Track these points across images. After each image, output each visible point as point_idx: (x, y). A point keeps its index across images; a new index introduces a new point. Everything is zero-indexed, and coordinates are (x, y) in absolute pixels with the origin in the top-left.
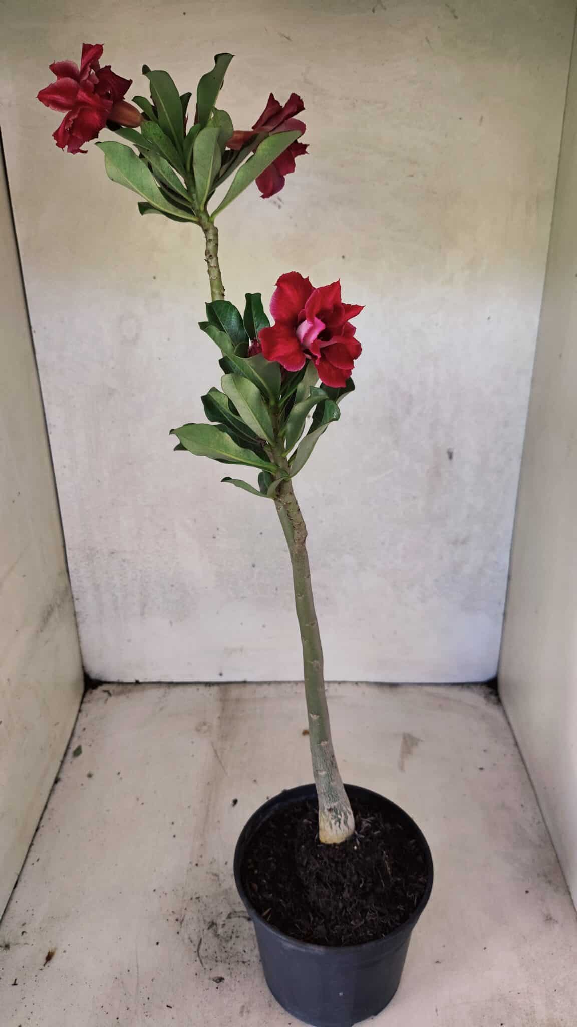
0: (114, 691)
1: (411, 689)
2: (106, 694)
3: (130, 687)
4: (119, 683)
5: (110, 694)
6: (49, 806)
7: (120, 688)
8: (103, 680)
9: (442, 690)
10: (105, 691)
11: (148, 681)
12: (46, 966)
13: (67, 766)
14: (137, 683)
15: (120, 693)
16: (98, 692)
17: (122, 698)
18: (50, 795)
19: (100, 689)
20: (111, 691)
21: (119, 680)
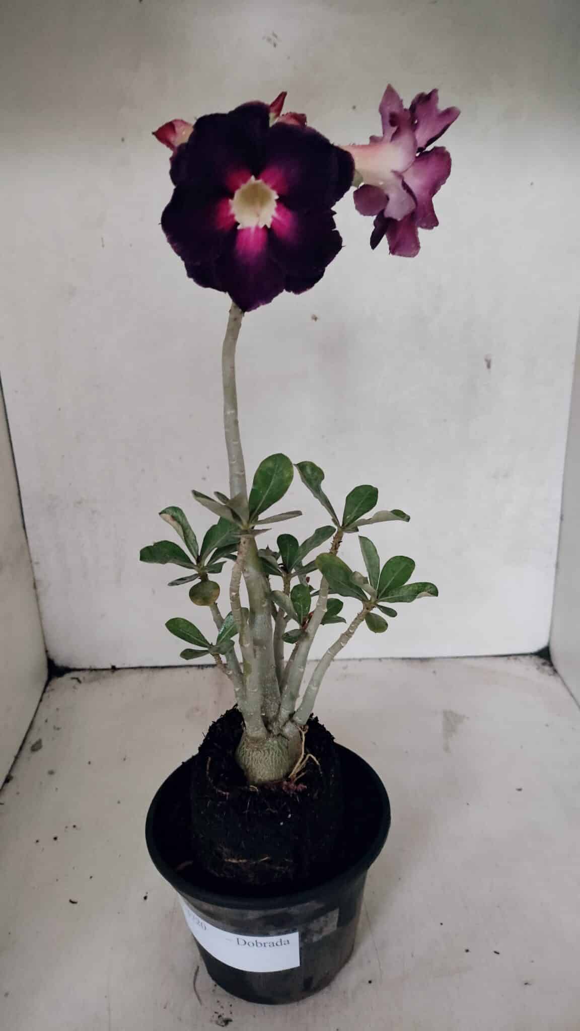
0: (84, 678)
2: (75, 681)
3: (104, 672)
4: (91, 670)
5: (79, 681)
7: (94, 674)
8: (72, 667)
10: (73, 678)
11: (126, 666)
13: (22, 763)
14: (114, 669)
15: (94, 680)
16: (65, 680)
17: (95, 684)
19: (68, 676)
20: (81, 679)
21: (91, 666)
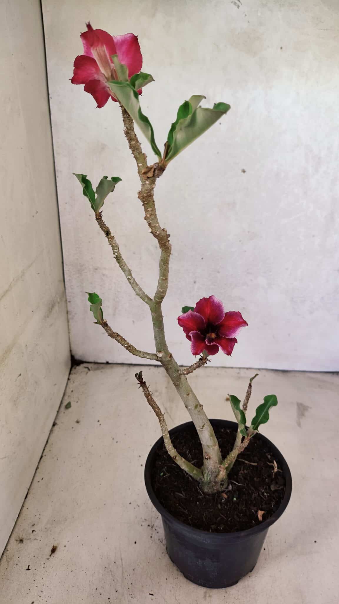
0: (91, 367)
1: (297, 375)
2: (86, 369)
3: (102, 365)
4: (95, 363)
5: (89, 370)
6: (49, 442)
7: (96, 366)
8: (84, 360)
9: (319, 376)
10: (85, 367)
11: (115, 362)
12: (52, 556)
13: (61, 414)
14: (107, 363)
15: (97, 369)
16: (81, 368)
17: (98, 372)
18: (50, 434)
19: (82, 366)
20: (90, 368)
21: (95, 361)
